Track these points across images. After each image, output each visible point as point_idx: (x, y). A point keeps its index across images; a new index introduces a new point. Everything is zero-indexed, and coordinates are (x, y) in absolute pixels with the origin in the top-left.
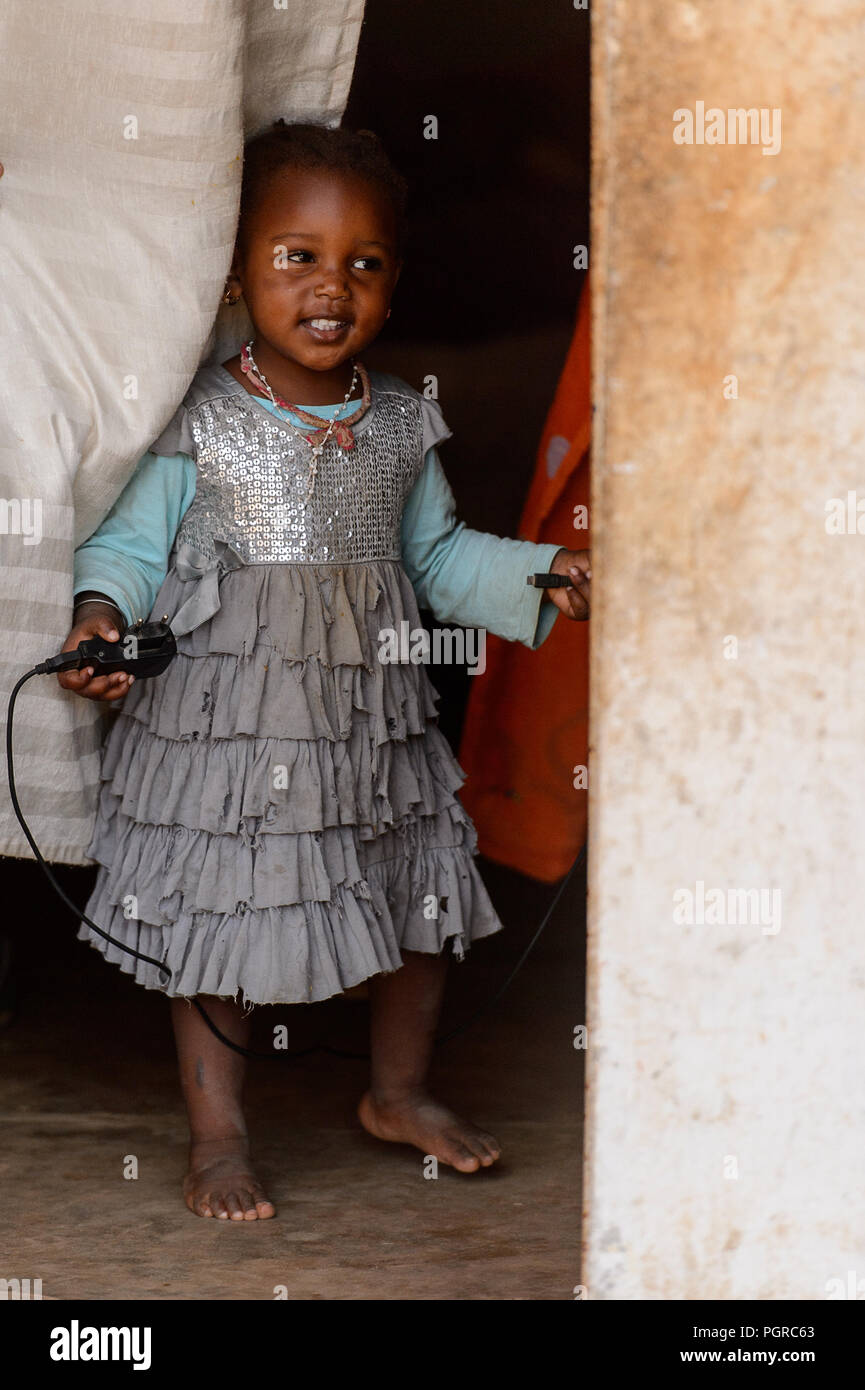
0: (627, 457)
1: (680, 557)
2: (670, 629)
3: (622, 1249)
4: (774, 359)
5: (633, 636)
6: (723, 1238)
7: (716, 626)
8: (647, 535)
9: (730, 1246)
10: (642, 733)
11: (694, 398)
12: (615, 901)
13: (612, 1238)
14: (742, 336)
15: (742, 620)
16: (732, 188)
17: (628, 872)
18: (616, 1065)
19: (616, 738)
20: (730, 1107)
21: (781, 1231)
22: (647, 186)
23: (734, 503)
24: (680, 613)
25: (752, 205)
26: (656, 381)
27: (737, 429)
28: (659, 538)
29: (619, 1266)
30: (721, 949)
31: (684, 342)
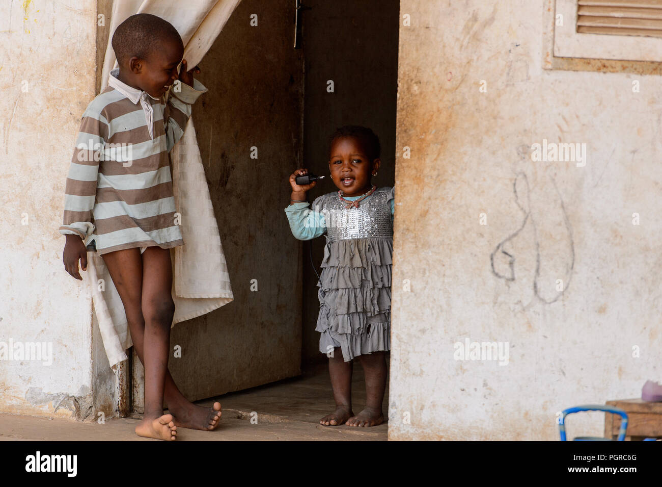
0: (400, 201)
1: (411, 228)
2: (409, 246)
3: (396, 408)
4: (434, 177)
5: (401, 248)
6: (420, 407)
7: (420, 246)
8: (404, 221)
9: (422, 409)
10: (402, 273)
11: (416, 186)
12: (396, 316)
13: (394, 404)
14: (427, 171)
15: (426, 245)
16: (425, 133)
17: (399, 309)
18: (395, 360)
19: (396, 274)
20: (422, 372)
21: (434, 406)
22: (405, 131)
23: (424, 214)
24: (412, 242)
25: (429, 137)
26: (407, 182)
27: (425, 195)
28: (406, 223)
29: (395, 412)
30: (420, 331)
31: (414, 172)
